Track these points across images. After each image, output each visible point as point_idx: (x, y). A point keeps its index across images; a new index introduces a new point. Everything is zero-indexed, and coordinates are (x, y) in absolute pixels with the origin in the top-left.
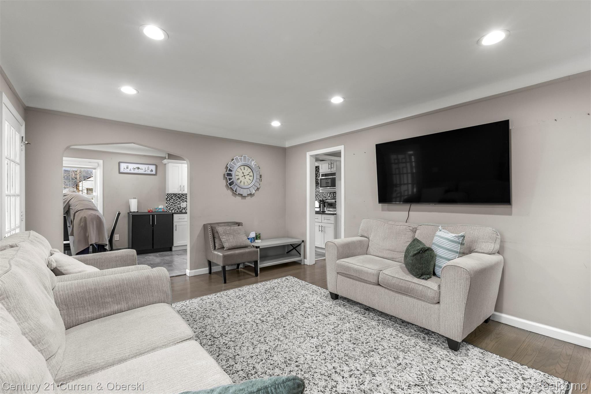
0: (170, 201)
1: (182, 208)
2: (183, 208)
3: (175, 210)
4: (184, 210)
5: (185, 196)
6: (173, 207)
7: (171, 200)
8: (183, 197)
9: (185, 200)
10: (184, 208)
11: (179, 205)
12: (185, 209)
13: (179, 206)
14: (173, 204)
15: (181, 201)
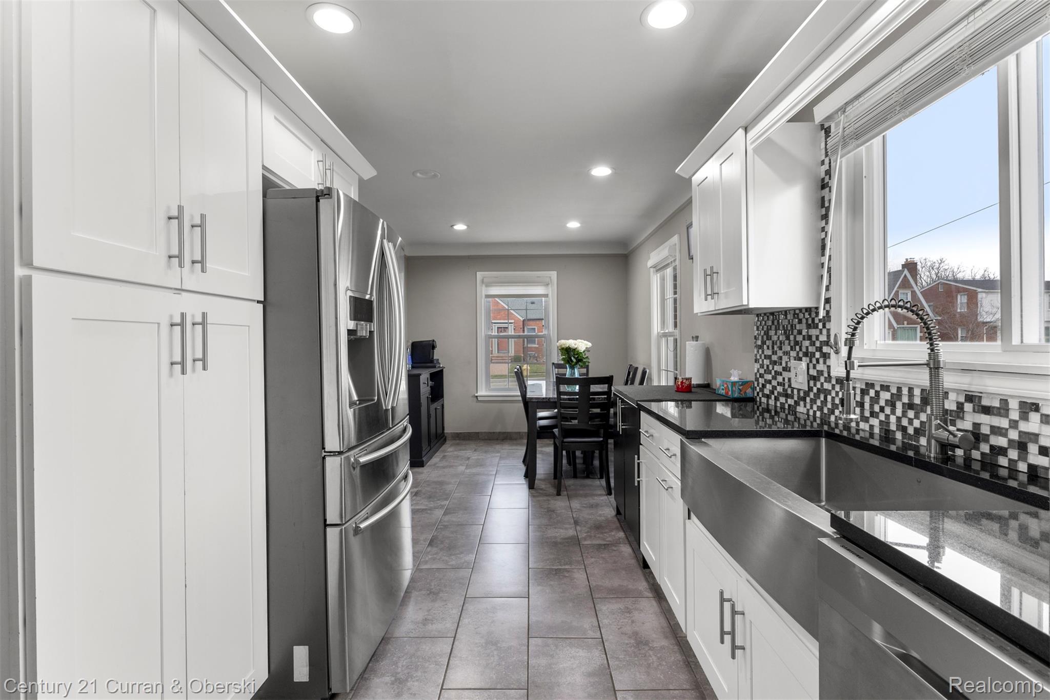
0: (763, 352)
1: (795, 392)
2: (799, 390)
3: (776, 399)
4: (802, 403)
5: (804, 321)
6: (770, 382)
7: (765, 347)
8: (798, 327)
9: (804, 350)
11: (785, 374)
12: (804, 399)
13: (786, 380)
14: (771, 368)
15: (793, 354)
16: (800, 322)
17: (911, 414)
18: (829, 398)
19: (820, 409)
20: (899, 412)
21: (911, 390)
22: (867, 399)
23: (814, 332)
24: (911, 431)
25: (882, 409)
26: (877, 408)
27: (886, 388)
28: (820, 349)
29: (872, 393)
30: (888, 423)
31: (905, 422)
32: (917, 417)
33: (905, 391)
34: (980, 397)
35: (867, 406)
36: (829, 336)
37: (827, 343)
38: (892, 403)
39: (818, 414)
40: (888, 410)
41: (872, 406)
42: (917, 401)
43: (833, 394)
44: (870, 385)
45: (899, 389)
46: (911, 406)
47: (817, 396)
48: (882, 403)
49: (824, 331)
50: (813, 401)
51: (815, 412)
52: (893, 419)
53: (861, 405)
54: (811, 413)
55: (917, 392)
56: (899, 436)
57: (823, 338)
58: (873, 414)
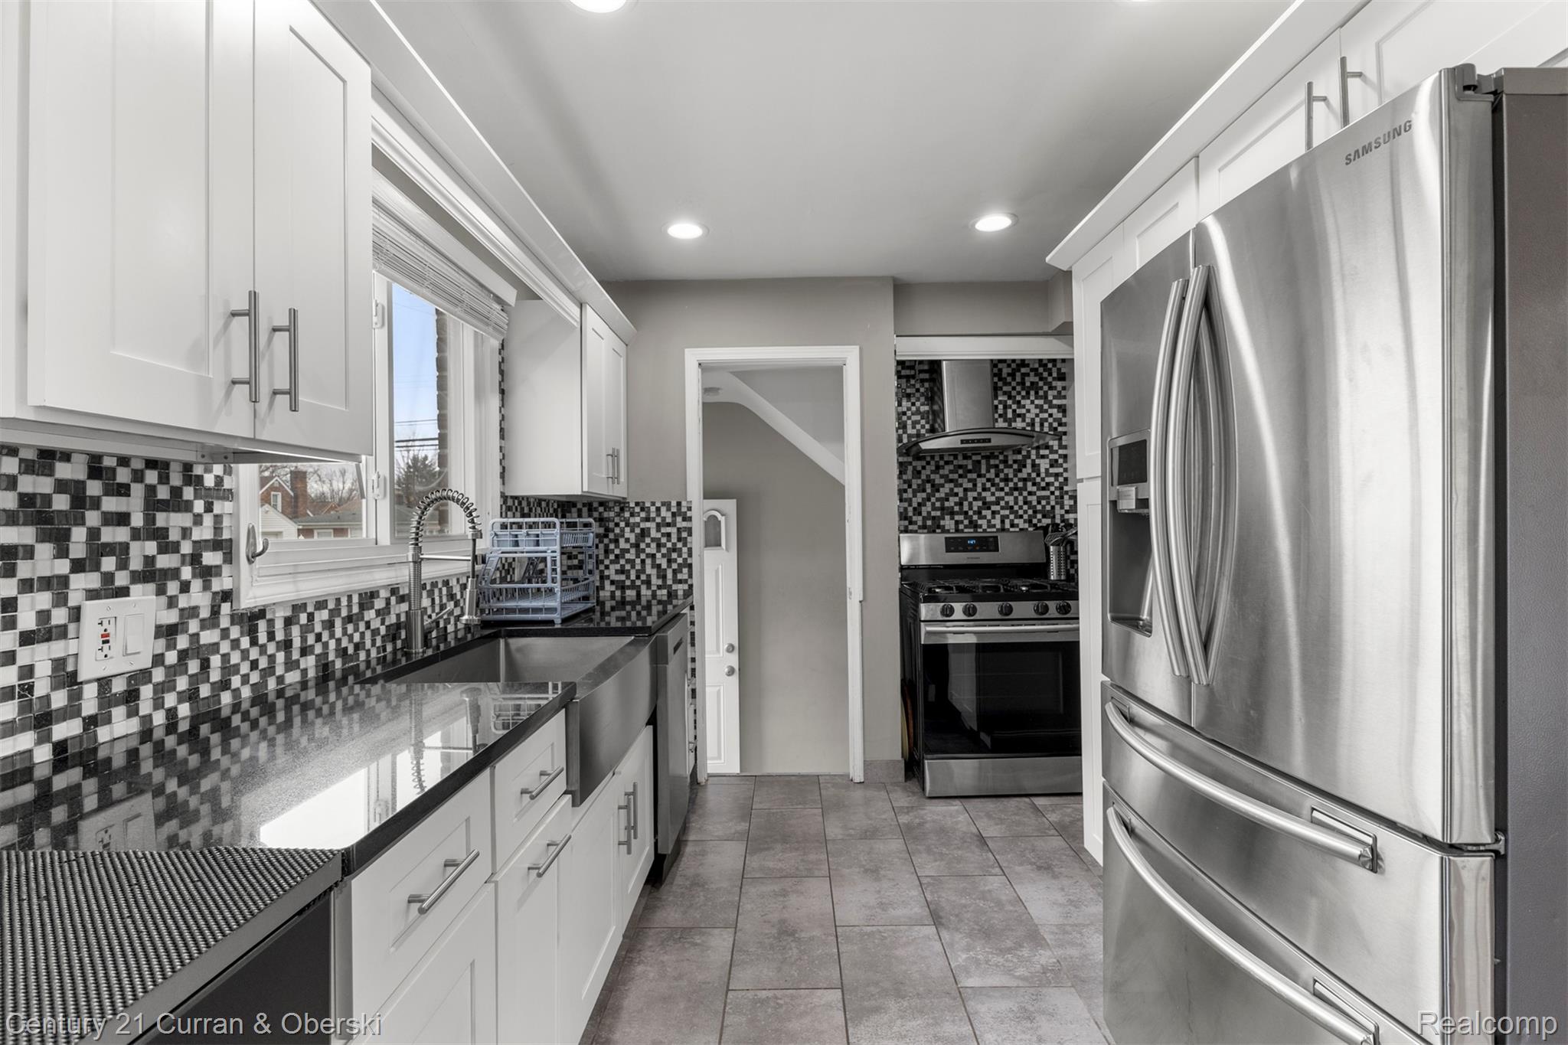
1: (90, 691)
2: (104, 683)
4: (119, 712)
5: (138, 490)
8: (110, 504)
10: (119, 686)
12: (131, 697)
15: (85, 581)
16: (123, 491)
17: (350, 628)
18: (216, 661)
19: (192, 695)
20: (338, 632)
21: (350, 597)
22: (296, 631)
23: (173, 522)
24: (351, 651)
25: (318, 638)
26: (311, 639)
27: (321, 605)
28: (195, 559)
29: (303, 618)
30: (325, 654)
31: (345, 643)
32: (356, 630)
33: (344, 602)
34: (398, 588)
35: (297, 643)
36: (218, 529)
37: (217, 545)
38: (329, 625)
39: (184, 710)
40: (325, 637)
41: (304, 639)
42: (355, 610)
43: (225, 647)
44: (298, 607)
45: (338, 601)
46: (349, 619)
47: (174, 671)
48: (318, 628)
49: (208, 520)
50: (166, 686)
51: (172, 713)
52: (332, 644)
53: (287, 645)
54: (159, 718)
55: (355, 599)
56: (338, 664)
57: (204, 533)
58: (305, 651)
